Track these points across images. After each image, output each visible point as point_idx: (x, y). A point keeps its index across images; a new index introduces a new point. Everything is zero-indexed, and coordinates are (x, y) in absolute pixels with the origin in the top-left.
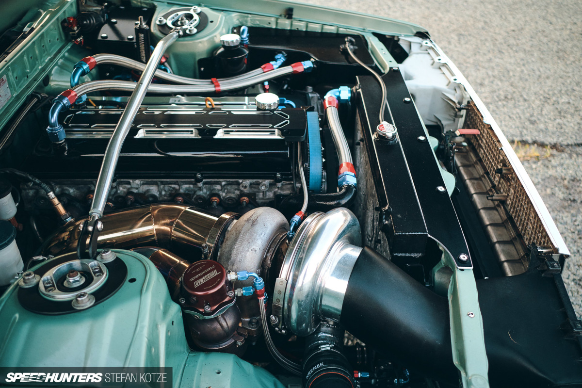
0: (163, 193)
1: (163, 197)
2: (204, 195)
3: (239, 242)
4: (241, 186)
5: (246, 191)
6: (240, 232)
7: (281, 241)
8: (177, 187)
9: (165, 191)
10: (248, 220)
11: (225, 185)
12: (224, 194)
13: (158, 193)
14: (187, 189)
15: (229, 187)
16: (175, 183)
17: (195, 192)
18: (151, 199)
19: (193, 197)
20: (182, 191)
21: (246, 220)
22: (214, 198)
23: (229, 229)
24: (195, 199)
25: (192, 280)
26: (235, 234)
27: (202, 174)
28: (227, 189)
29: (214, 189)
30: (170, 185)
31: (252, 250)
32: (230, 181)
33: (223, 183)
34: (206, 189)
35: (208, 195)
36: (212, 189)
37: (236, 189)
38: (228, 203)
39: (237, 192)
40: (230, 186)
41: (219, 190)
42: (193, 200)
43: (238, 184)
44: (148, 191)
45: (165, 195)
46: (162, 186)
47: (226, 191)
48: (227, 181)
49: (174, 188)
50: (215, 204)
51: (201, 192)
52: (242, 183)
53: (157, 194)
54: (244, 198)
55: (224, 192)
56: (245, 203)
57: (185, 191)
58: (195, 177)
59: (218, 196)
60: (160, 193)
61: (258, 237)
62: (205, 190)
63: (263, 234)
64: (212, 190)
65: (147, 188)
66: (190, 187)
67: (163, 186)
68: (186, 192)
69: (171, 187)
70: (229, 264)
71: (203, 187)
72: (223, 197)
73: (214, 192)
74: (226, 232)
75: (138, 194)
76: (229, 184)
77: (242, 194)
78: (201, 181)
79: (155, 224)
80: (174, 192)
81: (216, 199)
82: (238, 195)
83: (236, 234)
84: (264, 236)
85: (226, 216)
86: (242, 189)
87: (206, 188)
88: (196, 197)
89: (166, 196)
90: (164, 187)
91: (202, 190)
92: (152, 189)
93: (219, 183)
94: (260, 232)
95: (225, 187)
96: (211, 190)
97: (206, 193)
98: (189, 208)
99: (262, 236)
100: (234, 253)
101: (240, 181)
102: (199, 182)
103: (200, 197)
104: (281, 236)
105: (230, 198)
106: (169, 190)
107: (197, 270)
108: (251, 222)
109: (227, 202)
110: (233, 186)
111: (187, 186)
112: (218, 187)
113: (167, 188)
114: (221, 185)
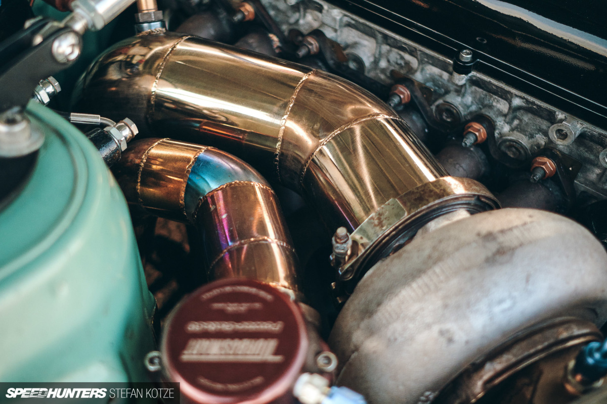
0: (383, 64)
1: (378, 71)
2: (461, 109)
3: (420, 287)
4: (555, 127)
5: (561, 144)
6: (439, 259)
7: (554, 349)
8: (414, 62)
9: (389, 61)
10: (489, 237)
11: (519, 108)
12: (506, 129)
13: (372, 59)
14: (433, 79)
15: (526, 118)
16: (412, 53)
17: (447, 92)
18: (352, 65)
19: (436, 100)
20: (418, 77)
21: (484, 231)
22: (477, 126)
23: (433, 225)
24: (438, 106)
25: (194, 327)
26: (427, 252)
27: (475, 56)
28: (521, 120)
29: (491, 107)
30: (402, 53)
31: (442, 333)
32: (533, 103)
33: (517, 102)
34: (474, 98)
35: (471, 113)
36: (486, 102)
37: (540, 130)
38: (505, 154)
39: (541, 140)
40: (530, 115)
41: (501, 114)
42: (433, 108)
43: (551, 119)
44: (355, 45)
45: (383, 71)
46: (385, 48)
47: (516, 122)
48: (527, 101)
49: (407, 63)
50: (469, 141)
51: (459, 99)
52: (561, 121)
53: (367, 61)
54: (546, 160)
55: (510, 123)
56: (539, 175)
57: (427, 80)
58: (455, 56)
59: (491, 126)
60: (376, 62)
61: (483, 306)
62: (469, 99)
63: (506, 305)
64: (485, 106)
65: (357, 39)
66: (441, 76)
67: (388, 47)
68: (429, 84)
69: (402, 58)
70: (363, 325)
71: (469, 91)
72: (500, 134)
73: (486, 112)
74: (420, 231)
75: (334, 44)
76: (529, 109)
77: (548, 150)
78: (466, 74)
79: (290, 118)
80: (403, 72)
81: (478, 131)
82: (538, 145)
83: (430, 257)
84: (504, 311)
85: (456, 186)
86: (553, 136)
87: (474, 93)
88: (442, 104)
89: (385, 75)
90: (389, 52)
91: (463, 96)
92: (365, 46)
93: (506, 96)
94: (498, 293)
95: (518, 114)
96: (482, 104)
97: (468, 107)
98: (387, 120)
99: (497, 309)
100: (391, 305)
101: (560, 115)
102: (460, 73)
103: (449, 109)
104: (565, 335)
105: (514, 145)
106: (397, 63)
107: (231, 308)
108: (493, 247)
109: (503, 148)
110: (539, 120)
111: (435, 71)
112: (503, 106)
113: (394, 55)
114: (510, 103)
